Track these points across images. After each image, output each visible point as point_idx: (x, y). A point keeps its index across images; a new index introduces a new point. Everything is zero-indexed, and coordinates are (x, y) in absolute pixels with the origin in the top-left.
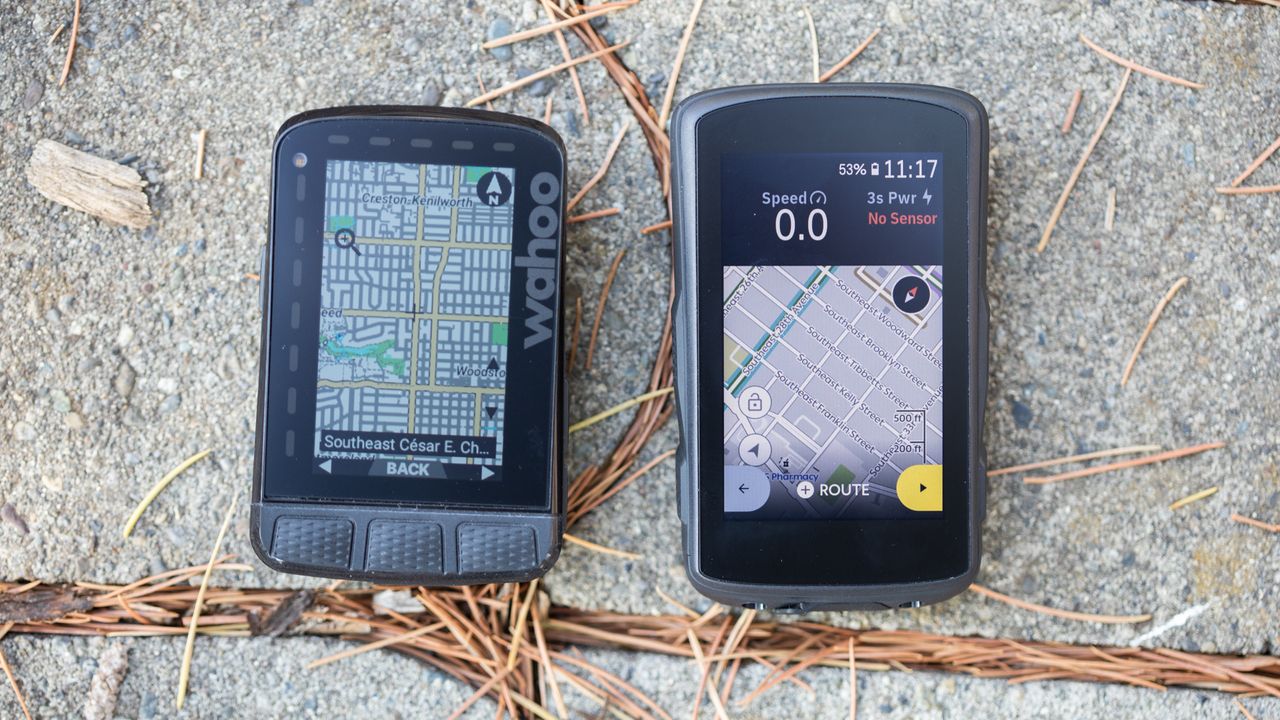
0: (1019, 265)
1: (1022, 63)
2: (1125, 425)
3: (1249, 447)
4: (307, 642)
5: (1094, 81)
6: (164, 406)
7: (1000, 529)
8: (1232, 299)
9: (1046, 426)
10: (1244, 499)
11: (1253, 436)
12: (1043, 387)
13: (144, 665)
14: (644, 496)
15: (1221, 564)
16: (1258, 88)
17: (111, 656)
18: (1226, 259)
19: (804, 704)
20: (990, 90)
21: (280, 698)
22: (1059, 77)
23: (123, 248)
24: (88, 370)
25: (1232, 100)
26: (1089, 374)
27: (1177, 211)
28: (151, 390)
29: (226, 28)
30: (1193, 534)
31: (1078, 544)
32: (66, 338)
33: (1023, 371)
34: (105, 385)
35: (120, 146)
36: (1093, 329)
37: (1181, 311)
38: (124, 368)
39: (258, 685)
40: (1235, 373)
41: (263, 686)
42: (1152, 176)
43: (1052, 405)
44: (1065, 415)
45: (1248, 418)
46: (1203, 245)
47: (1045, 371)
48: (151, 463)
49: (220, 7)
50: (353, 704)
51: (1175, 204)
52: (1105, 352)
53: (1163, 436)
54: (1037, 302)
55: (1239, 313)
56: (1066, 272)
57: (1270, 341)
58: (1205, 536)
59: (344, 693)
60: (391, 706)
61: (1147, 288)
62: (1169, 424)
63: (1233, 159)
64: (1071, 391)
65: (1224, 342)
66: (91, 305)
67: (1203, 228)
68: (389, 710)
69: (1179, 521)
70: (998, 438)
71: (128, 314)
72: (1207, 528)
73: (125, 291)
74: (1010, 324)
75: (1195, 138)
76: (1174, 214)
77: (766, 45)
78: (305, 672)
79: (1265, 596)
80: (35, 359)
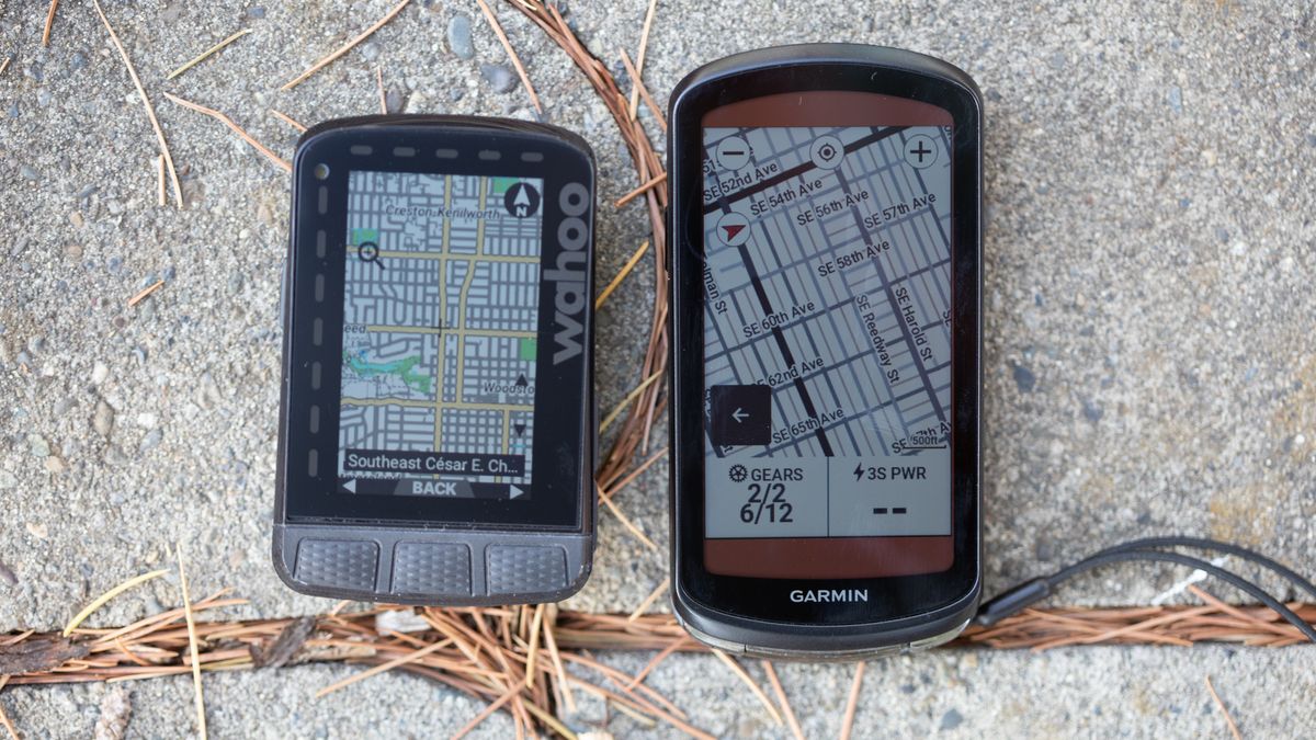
0: (1011, 227)
1: (998, 19)
2: (1130, 381)
3: (1259, 394)
4: (312, 669)
5: (1074, 31)
6: (146, 441)
7: (1010, 497)
8: (1230, 244)
9: (1050, 388)
10: (1257, 446)
11: (1261, 382)
12: (1045, 349)
13: (148, 707)
14: (644, 492)
15: (1238, 514)
16: (1241, 25)
17: (112, 702)
18: (1220, 203)
19: (825, 691)
20: (968, 50)
21: (289, 729)
22: (1037, 30)
23: (90, 283)
24: (63, 412)
25: (1215, 40)
26: (1089, 332)
27: (1167, 158)
28: (131, 426)
29: (177, 47)
30: (1207, 487)
31: (1091, 506)
32: (39, 380)
33: (1023, 334)
34: (83, 425)
35: (77, 178)
36: (1091, 285)
37: (1179, 261)
38: (102, 406)
39: (266, 718)
40: (1238, 319)
41: (271, 719)
42: (1139, 124)
43: (1054, 366)
44: (1068, 376)
45: (1255, 363)
46: (1197, 191)
47: (1044, 333)
48: (137, 501)
49: (169, 27)
50: (365, 729)
51: (1165, 151)
52: (1104, 308)
53: (1169, 390)
54: (1031, 262)
55: (1238, 258)
56: (1059, 229)
57: (1272, 284)
58: (1220, 488)
59: (354, 719)
60: (403, 728)
61: (1143, 239)
62: (1175, 377)
63: (1221, 100)
64: (1073, 351)
65: (1225, 288)
66: (62, 345)
67: (1195, 173)
68: (401, 733)
69: (1192, 474)
70: (1002, 404)
71: (101, 349)
72: (1221, 479)
73: (96, 327)
74: (1005, 288)
75: (1180, 82)
76: (1164, 162)
77: (733, 21)
78: (312, 702)
79: (1285, 544)
80: (9, 404)
